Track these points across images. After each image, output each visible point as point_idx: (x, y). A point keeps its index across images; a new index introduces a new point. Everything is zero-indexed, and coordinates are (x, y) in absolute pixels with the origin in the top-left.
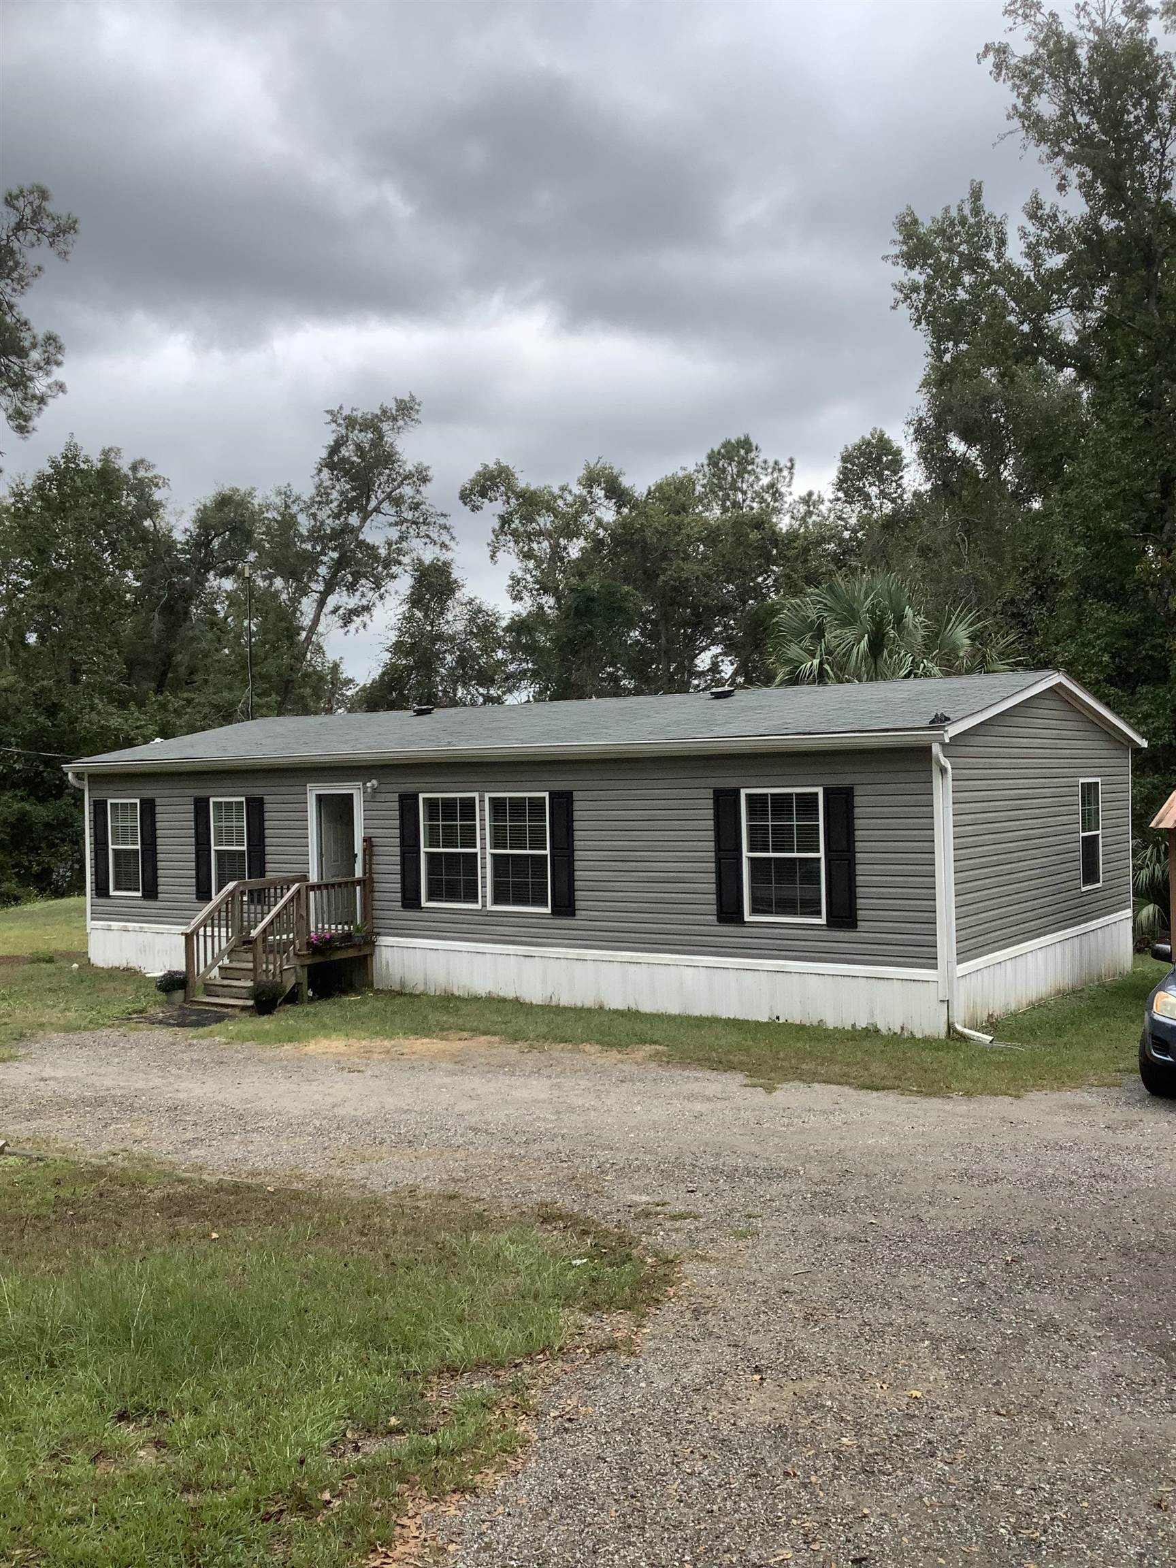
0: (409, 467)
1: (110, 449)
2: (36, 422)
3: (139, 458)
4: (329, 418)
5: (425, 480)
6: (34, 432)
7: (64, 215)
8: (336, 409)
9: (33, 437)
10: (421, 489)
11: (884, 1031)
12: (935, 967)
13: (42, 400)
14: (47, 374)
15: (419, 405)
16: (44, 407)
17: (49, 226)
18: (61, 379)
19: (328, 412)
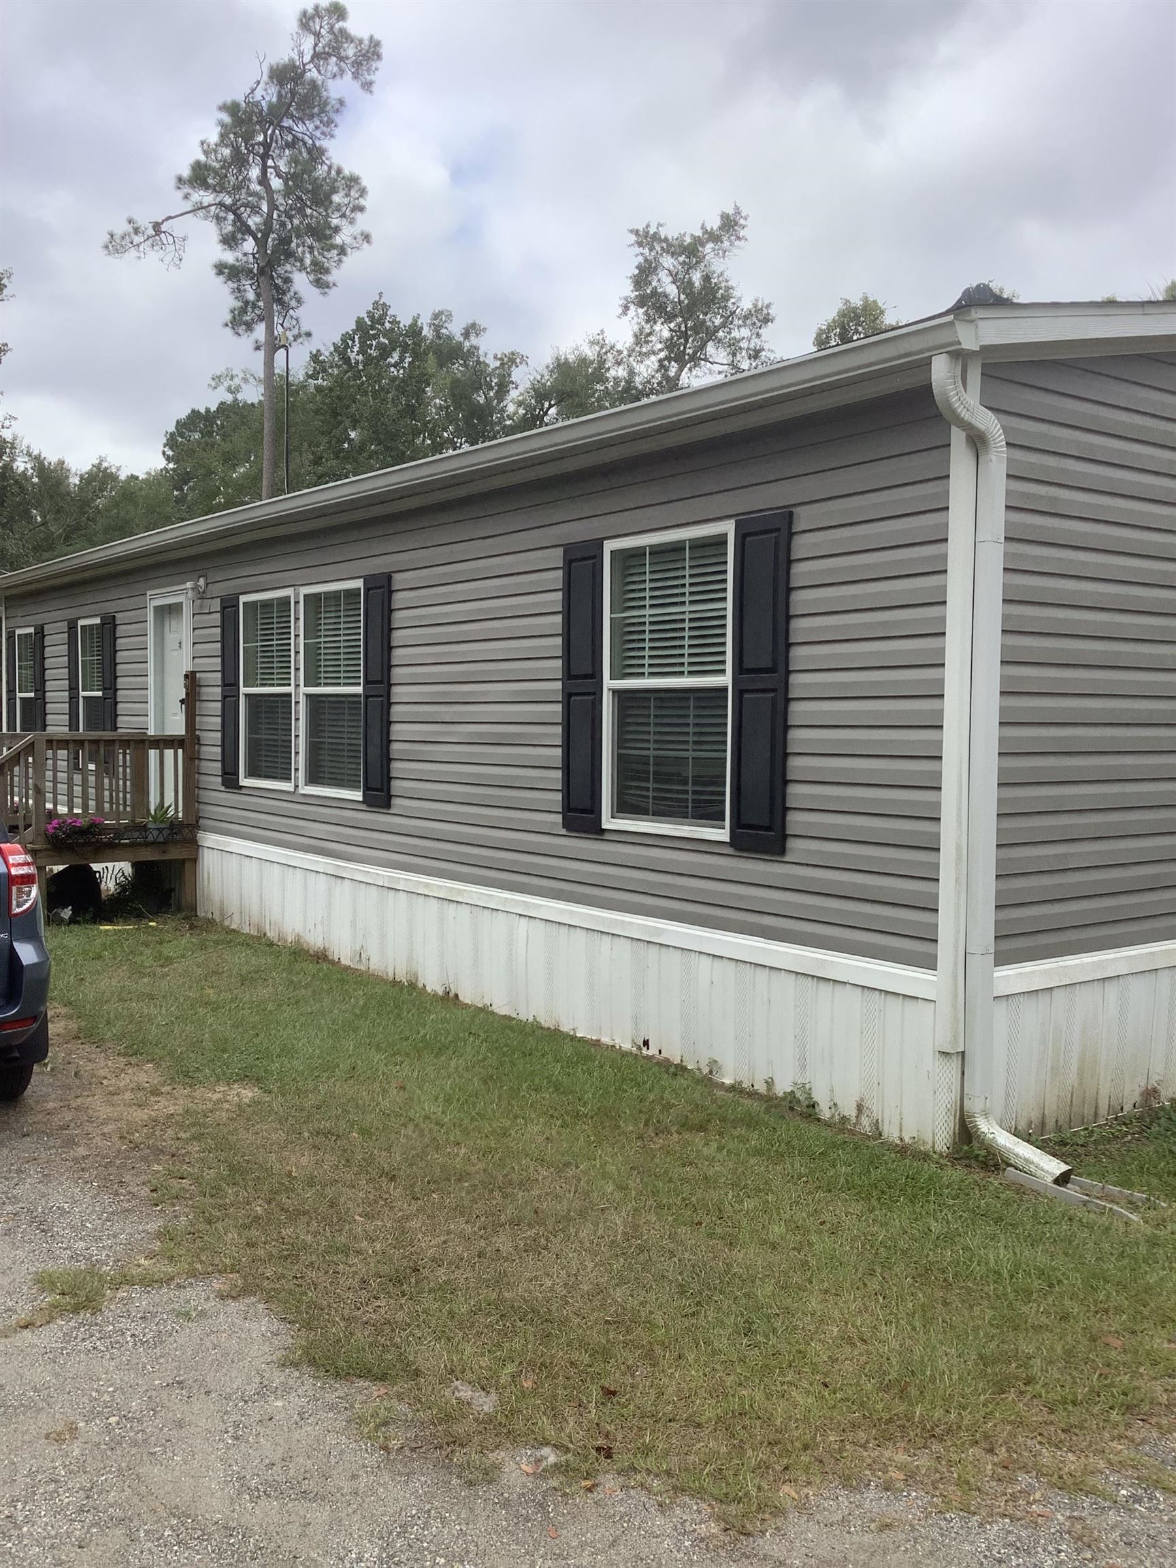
0: (746, 305)
1: (441, 313)
2: (335, 276)
3: (470, 322)
4: (633, 238)
5: (766, 320)
6: (334, 288)
7: (366, 37)
8: (641, 227)
9: (332, 292)
10: (761, 331)
11: (825, 1113)
12: (930, 963)
13: (342, 251)
14: (351, 223)
15: (746, 219)
16: (344, 258)
17: (350, 51)
18: (367, 229)
19: (631, 231)
